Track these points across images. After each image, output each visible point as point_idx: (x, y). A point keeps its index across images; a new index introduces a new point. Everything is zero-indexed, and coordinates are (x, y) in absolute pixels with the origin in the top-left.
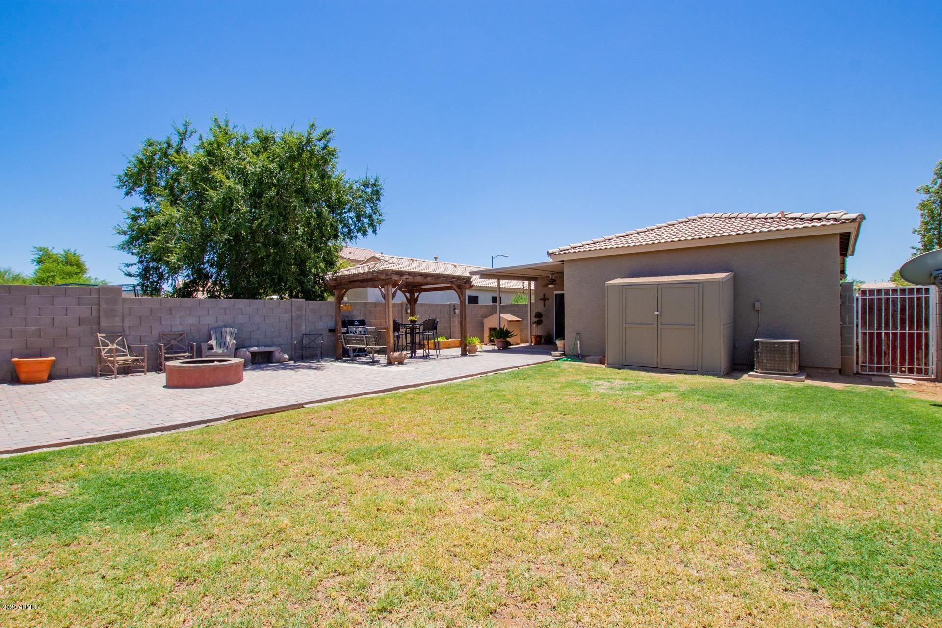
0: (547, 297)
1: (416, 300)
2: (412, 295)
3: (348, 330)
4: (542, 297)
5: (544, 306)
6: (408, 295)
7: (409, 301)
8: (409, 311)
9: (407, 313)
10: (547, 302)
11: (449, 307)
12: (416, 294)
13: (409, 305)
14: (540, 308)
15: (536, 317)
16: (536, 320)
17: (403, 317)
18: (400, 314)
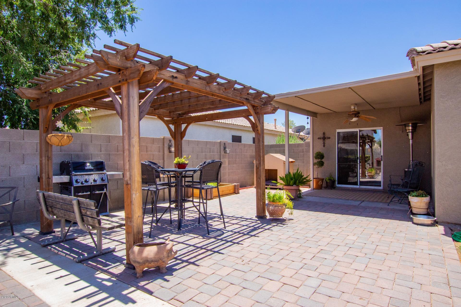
0: (326, 136)
1: (183, 134)
2: (178, 126)
3: (71, 179)
4: (322, 136)
5: (324, 146)
6: (172, 127)
7: (174, 135)
8: (173, 149)
9: (170, 152)
10: (327, 141)
11: (218, 146)
12: (184, 126)
13: (173, 142)
14: (319, 148)
15: (316, 158)
16: (316, 161)
17: (165, 157)
18: (161, 153)
